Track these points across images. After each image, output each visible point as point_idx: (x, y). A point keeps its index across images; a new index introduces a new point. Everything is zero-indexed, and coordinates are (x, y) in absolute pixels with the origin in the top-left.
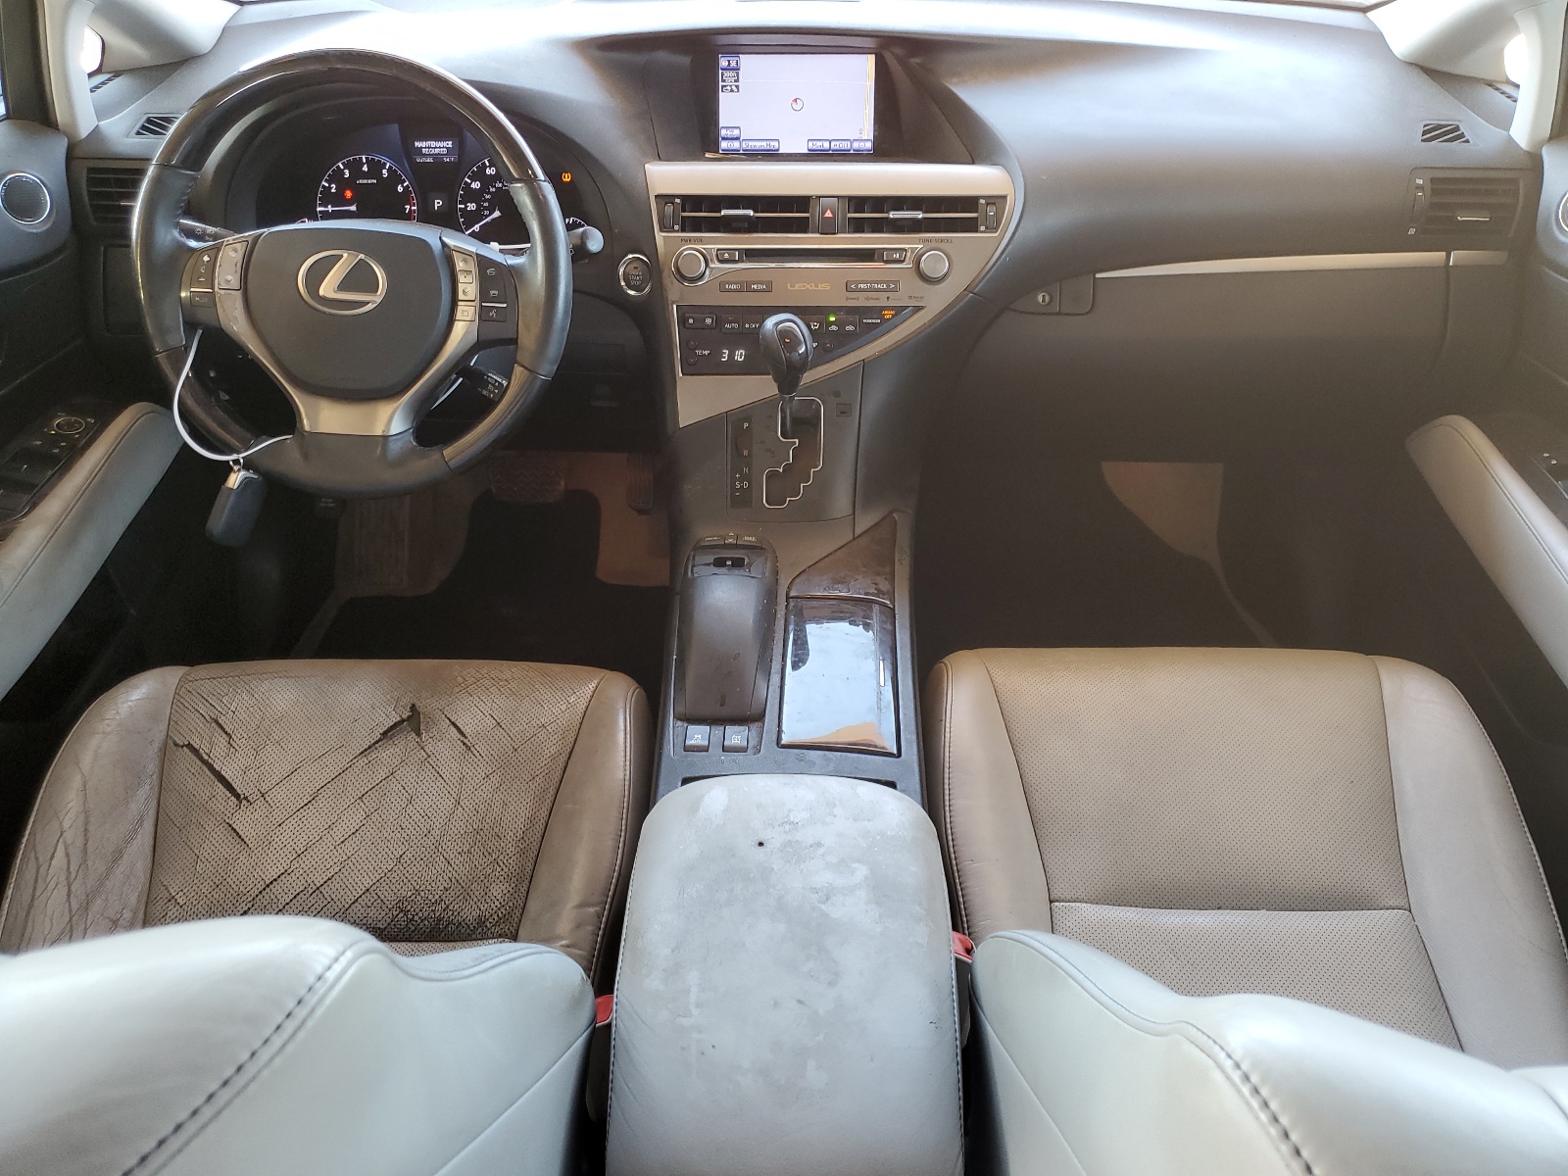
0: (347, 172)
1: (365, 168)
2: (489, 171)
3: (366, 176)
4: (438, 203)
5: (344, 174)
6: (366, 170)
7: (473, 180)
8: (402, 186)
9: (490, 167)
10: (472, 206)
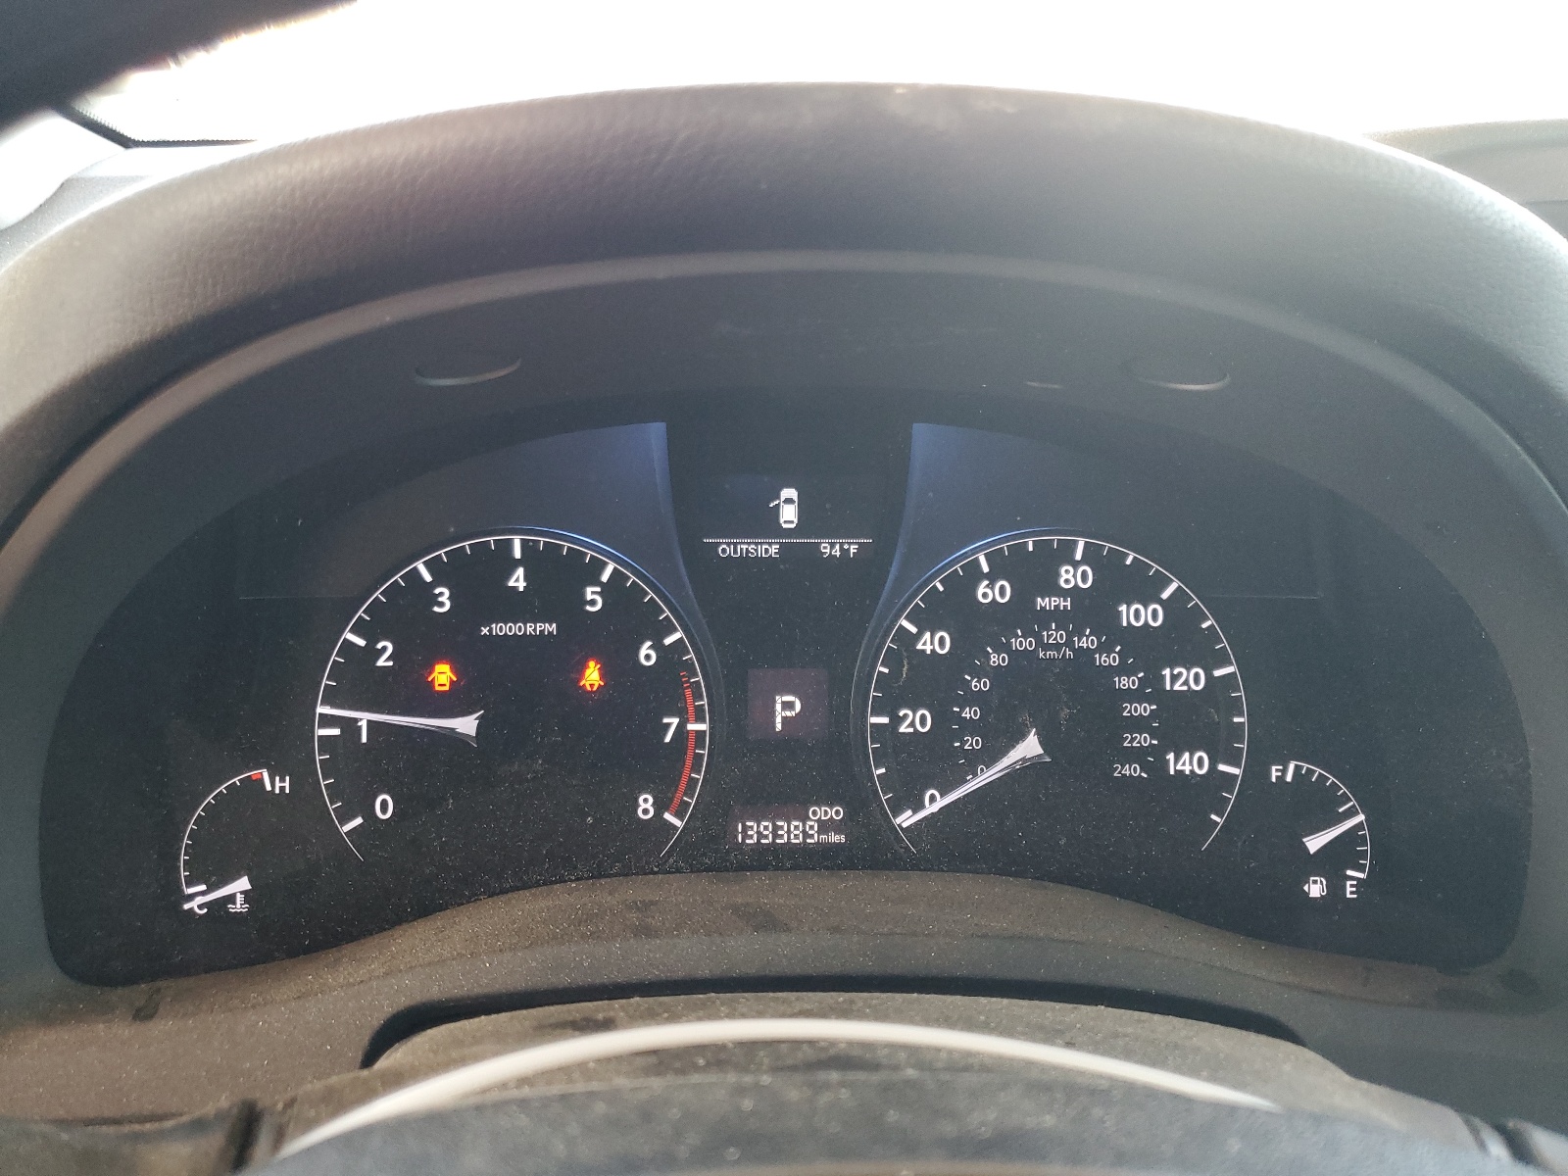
0: (444, 593)
1: (518, 580)
2: (985, 593)
3: (516, 607)
4: (786, 708)
5: (435, 600)
6: (521, 585)
7: (927, 621)
8: (657, 646)
9: (992, 578)
10: (916, 721)
